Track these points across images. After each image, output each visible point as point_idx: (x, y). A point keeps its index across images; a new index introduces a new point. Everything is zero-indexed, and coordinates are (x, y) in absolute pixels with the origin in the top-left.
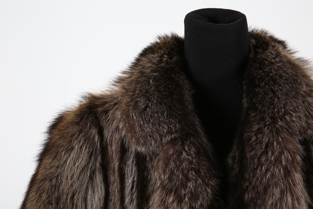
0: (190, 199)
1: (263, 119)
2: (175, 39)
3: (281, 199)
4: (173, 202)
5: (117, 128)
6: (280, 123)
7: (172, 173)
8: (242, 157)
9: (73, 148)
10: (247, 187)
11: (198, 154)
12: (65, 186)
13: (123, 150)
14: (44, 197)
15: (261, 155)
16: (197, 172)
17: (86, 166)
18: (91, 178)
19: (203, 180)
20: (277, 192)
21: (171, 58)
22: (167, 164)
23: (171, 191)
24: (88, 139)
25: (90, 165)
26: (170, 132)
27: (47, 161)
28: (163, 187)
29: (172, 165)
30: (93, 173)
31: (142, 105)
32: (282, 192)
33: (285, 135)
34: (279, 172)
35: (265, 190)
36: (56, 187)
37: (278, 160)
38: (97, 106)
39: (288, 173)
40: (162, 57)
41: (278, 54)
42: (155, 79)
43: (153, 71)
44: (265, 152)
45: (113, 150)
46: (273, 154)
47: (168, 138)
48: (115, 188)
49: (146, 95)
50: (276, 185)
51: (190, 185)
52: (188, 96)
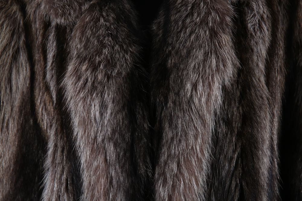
0: (105, 66)
3: (205, 60)
4: (87, 70)
7: (88, 40)
8: (167, 21)
10: (170, 52)
11: (118, 19)
15: (186, 17)
19: (121, 47)
23: (85, 59)
25: (13, 44)
29: (89, 32)
32: (206, 55)
34: (204, 33)
35: (189, 53)
37: (204, 22)
39: (214, 34)
44: (191, 14)
45: (37, 26)
46: (199, 15)
47: (87, 5)
50: (200, 47)
51: (106, 51)
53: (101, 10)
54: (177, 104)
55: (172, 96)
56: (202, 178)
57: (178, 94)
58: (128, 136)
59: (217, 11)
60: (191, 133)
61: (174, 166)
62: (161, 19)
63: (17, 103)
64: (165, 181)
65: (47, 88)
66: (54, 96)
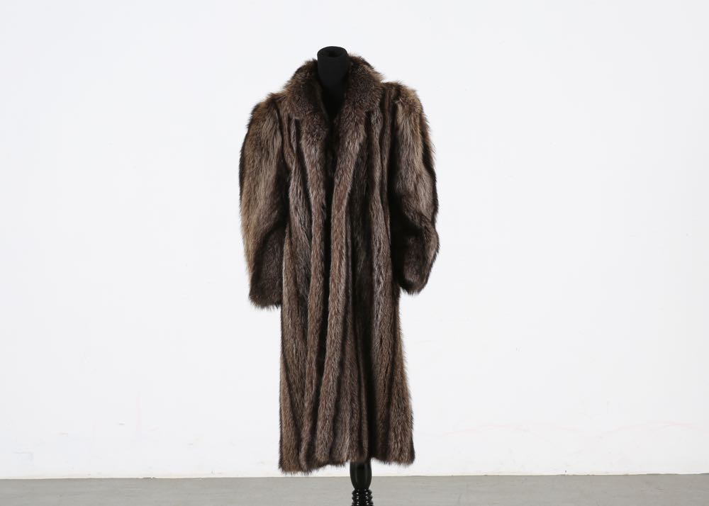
1: (349, 103)
2: (314, 61)
4: (310, 137)
5: (286, 110)
6: (357, 104)
7: (310, 126)
8: (340, 119)
9: (265, 120)
10: (340, 131)
11: (321, 118)
12: (263, 137)
13: (289, 119)
14: (254, 142)
16: (320, 126)
17: (273, 128)
18: (275, 133)
19: (322, 129)
20: (350, 132)
21: (310, 74)
22: (308, 124)
23: (309, 133)
24: (272, 115)
26: (309, 110)
27: (253, 127)
28: (306, 132)
29: (310, 123)
30: (276, 131)
31: (297, 99)
32: (353, 132)
33: (359, 109)
34: (353, 124)
35: (347, 131)
36: (259, 138)
37: (353, 120)
38: (276, 99)
39: (357, 124)
40: (306, 73)
41: (364, 70)
42: (303, 86)
43: (302, 81)
44: (348, 117)
45: (285, 120)
46: (351, 117)
47: (309, 112)
48: (286, 137)
49: (299, 93)
50: (351, 129)
51: (317, 130)
52: (319, 94)
53: (314, 115)
54: (343, 150)
55: (341, 147)
56: (351, 176)
57: (343, 146)
58: (325, 162)
59: (358, 115)
60: (347, 160)
61: (341, 172)
62: (337, 118)
63: (276, 153)
64: (338, 178)
65: (291, 146)
66: (295, 149)
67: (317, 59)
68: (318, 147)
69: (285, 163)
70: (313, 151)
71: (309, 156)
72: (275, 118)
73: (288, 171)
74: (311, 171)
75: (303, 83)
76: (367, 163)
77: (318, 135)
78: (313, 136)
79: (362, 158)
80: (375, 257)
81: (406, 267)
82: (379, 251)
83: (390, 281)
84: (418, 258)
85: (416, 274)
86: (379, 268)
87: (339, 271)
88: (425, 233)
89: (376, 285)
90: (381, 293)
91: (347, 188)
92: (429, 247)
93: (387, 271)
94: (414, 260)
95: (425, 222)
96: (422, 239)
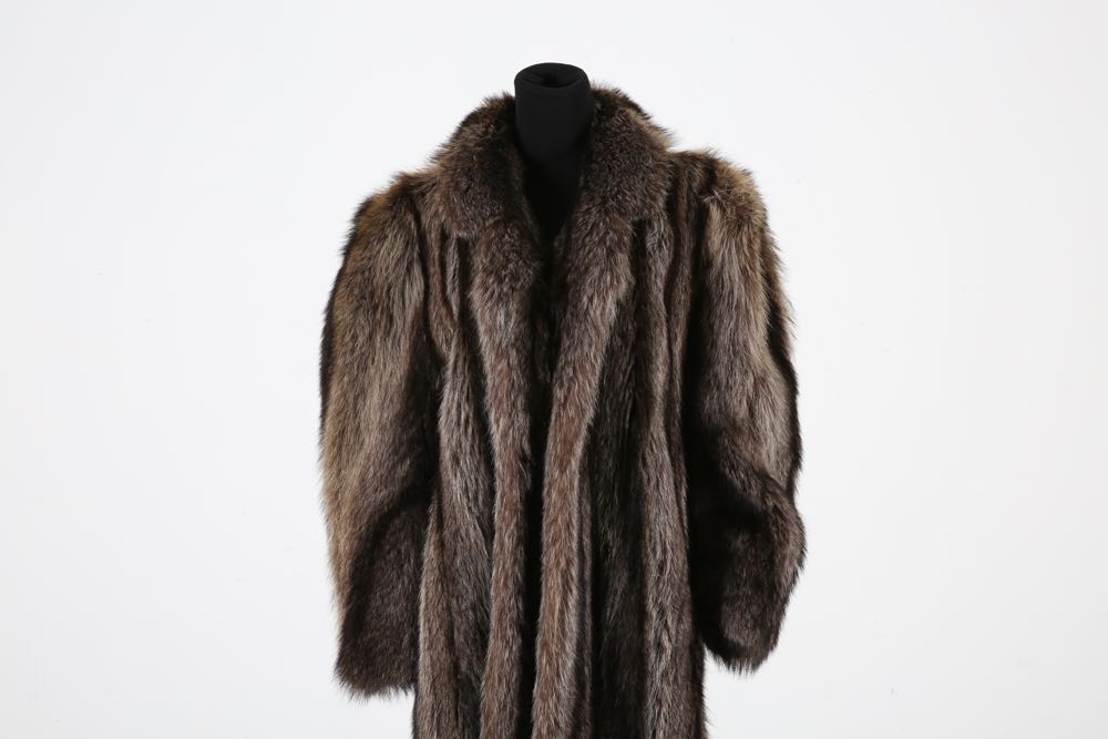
0: (510, 280)
1: (592, 199)
2: (507, 99)
3: (600, 277)
4: (493, 282)
5: (436, 213)
6: (611, 202)
7: (493, 255)
8: (568, 238)
9: (386, 237)
10: (570, 268)
11: (521, 236)
12: (379, 279)
13: (444, 237)
14: (356, 292)
15: (587, 235)
16: (519, 254)
17: (403, 256)
18: (409, 270)
19: (525, 262)
20: (596, 271)
21: (498, 129)
22: (488, 248)
23: (492, 273)
24: (402, 226)
25: (407, 256)
26: (493, 215)
27: (356, 252)
28: (485, 270)
29: (494, 248)
30: (410, 264)
31: (463, 186)
32: (602, 272)
33: (616, 216)
34: (601, 252)
35: (587, 269)
36: (370, 280)
37: (602, 241)
38: (412, 188)
39: (610, 252)
40: (487, 127)
41: (627, 121)
42: (479, 154)
43: (477, 145)
44: (591, 233)
45: (433, 237)
46: (598, 234)
47: (491, 221)
48: (435, 280)
49: (469, 174)
50: (597, 264)
51: (511, 266)
52: (517, 178)
53: (506, 227)
54: (575, 315)
55: (570, 309)
56: (595, 381)
57: (575, 307)
58: (529, 344)
59: (615, 231)
60: (586, 341)
61: (570, 371)
62: (563, 236)
63: (409, 319)
64: (562, 386)
65: (446, 302)
66: (455, 309)
67: (512, 93)
68: (513, 307)
69: (431, 342)
70: (501, 319)
71: (490, 331)
72: (409, 232)
73: (439, 363)
74: (494, 368)
75: (479, 149)
76: (634, 348)
77: (515, 277)
78: (500, 281)
79: (623, 336)
80: (651, 583)
81: (726, 608)
82: (661, 568)
83: (687, 643)
84: (758, 586)
85: (754, 628)
86: (662, 612)
87: (562, 621)
88: (775, 523)
89: (653, 655)
90: (665, 674)
91: (583, 410)
92: (784, 558)
93: (680, 620)
94: (748, 590)
95: (774, 495)
96: (768, 538)
